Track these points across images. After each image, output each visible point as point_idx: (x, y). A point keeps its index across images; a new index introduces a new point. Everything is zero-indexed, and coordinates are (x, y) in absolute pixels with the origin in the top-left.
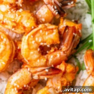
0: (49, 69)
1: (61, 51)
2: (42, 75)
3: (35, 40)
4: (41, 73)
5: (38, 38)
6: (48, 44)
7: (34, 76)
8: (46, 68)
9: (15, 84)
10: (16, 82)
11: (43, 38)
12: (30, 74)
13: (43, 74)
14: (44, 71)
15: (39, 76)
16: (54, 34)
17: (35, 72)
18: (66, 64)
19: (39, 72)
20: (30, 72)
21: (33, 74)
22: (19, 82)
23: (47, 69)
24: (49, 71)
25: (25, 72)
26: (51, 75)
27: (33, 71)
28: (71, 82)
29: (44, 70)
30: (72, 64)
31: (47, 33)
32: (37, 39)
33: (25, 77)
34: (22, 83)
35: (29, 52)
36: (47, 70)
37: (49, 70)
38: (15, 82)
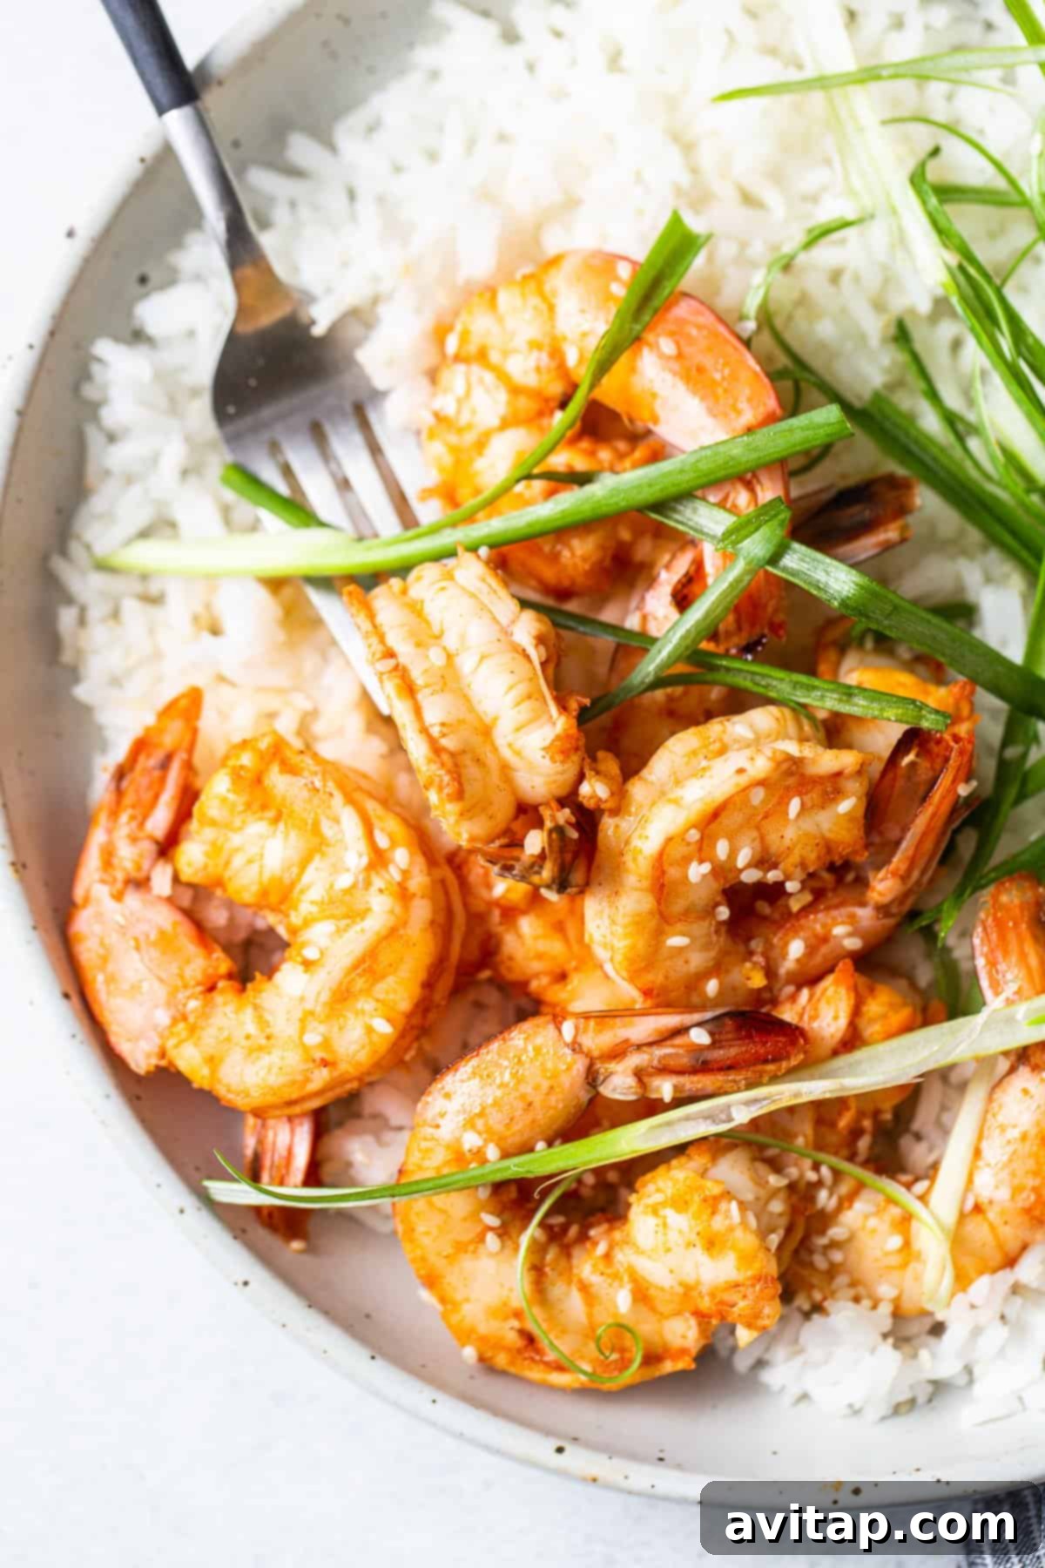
0: (713, 1027)
1: (863, 904)
2: (665, 1070)
3: (712, 859)
4: (659, 1052)
5: (731, 838)
6: (788, 877)
7: (609, 1075)
8: (697, 1017)
9: (471, 1141)
10: (480, 1123)
11: (762, 839)
12: (580, 1065)
13: (672, 1063)
14: (678, 1041)
15: (640, 1074)
16: (846, 806)
17: (618, 1053)
18: (862, 981)
19: (639, 1047)
20: (575, 1047)
21: (602, 1067)
22: (496, 1120)
23: (699, 1024)
24: (715, 1044)
25: (537, 1050)
26: (730, 1067)
27: (596, 1041)
28: (887, 1117)
29: (682, 1031)
30: (903, 983)
31: (795, 805)
32: (722, 849)
33: (545, 1085)
34: (516, 1127)
35: (658, 935)
36: (700, 1037)
37: (712, 1034)
38: (470, 1124)
